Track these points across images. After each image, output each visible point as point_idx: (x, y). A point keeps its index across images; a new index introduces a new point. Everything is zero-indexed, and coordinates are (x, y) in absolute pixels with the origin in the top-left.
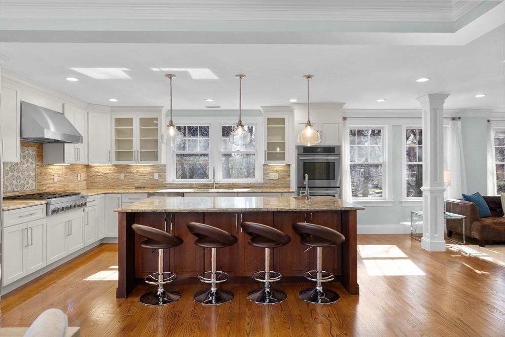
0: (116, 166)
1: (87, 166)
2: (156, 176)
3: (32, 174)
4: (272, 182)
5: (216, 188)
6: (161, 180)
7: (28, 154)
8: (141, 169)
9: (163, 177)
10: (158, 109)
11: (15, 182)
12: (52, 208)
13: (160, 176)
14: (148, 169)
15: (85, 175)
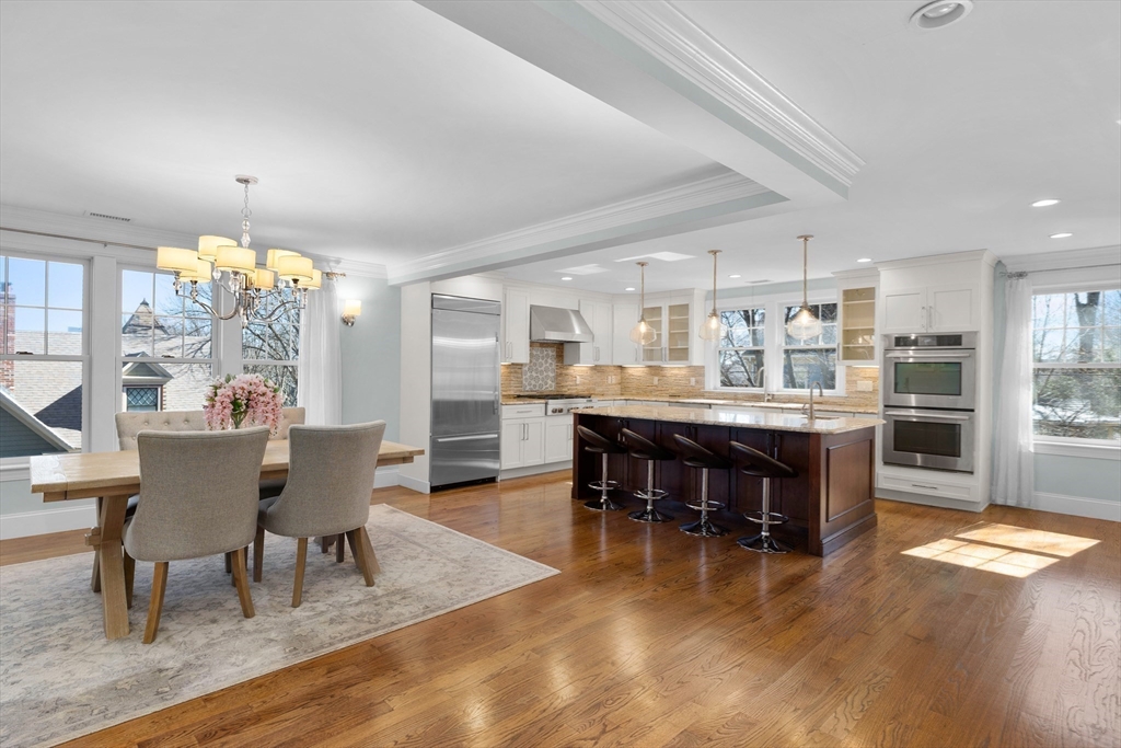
0: (649, 367)
1: (621, 367)
2: (693, 380)
3: (552, 375)
4: (861, 395)
5: (768, 401)
6: (698, 386)
7: (547, 355)
8: (676, 372)
9: (700, 382)
10: (689, 292)
11: (533, 382)
12: (550, 408)
13: (697, 382)
14: (683, 372)
15: (619, 377)
